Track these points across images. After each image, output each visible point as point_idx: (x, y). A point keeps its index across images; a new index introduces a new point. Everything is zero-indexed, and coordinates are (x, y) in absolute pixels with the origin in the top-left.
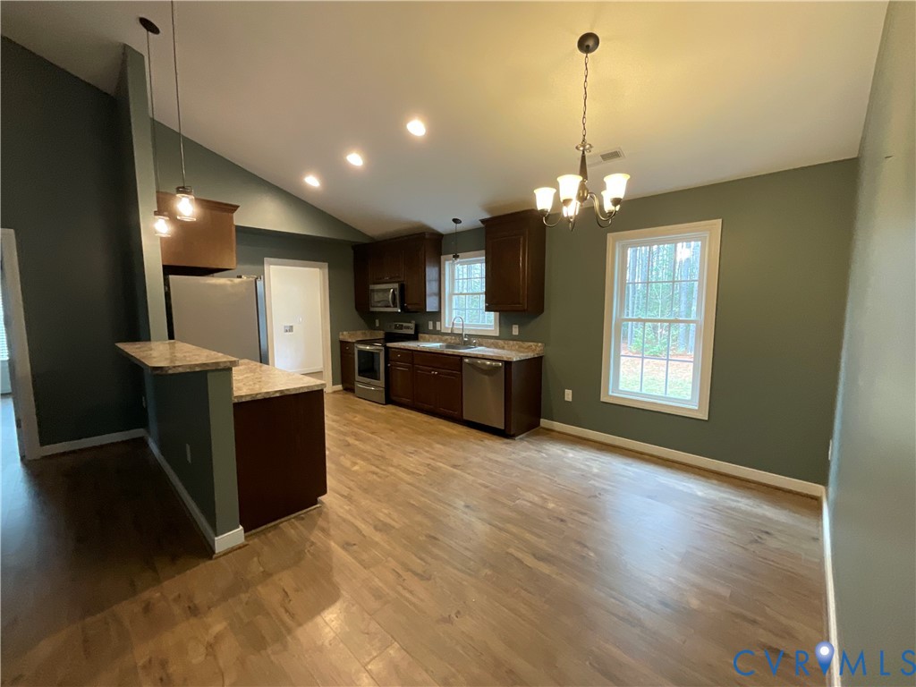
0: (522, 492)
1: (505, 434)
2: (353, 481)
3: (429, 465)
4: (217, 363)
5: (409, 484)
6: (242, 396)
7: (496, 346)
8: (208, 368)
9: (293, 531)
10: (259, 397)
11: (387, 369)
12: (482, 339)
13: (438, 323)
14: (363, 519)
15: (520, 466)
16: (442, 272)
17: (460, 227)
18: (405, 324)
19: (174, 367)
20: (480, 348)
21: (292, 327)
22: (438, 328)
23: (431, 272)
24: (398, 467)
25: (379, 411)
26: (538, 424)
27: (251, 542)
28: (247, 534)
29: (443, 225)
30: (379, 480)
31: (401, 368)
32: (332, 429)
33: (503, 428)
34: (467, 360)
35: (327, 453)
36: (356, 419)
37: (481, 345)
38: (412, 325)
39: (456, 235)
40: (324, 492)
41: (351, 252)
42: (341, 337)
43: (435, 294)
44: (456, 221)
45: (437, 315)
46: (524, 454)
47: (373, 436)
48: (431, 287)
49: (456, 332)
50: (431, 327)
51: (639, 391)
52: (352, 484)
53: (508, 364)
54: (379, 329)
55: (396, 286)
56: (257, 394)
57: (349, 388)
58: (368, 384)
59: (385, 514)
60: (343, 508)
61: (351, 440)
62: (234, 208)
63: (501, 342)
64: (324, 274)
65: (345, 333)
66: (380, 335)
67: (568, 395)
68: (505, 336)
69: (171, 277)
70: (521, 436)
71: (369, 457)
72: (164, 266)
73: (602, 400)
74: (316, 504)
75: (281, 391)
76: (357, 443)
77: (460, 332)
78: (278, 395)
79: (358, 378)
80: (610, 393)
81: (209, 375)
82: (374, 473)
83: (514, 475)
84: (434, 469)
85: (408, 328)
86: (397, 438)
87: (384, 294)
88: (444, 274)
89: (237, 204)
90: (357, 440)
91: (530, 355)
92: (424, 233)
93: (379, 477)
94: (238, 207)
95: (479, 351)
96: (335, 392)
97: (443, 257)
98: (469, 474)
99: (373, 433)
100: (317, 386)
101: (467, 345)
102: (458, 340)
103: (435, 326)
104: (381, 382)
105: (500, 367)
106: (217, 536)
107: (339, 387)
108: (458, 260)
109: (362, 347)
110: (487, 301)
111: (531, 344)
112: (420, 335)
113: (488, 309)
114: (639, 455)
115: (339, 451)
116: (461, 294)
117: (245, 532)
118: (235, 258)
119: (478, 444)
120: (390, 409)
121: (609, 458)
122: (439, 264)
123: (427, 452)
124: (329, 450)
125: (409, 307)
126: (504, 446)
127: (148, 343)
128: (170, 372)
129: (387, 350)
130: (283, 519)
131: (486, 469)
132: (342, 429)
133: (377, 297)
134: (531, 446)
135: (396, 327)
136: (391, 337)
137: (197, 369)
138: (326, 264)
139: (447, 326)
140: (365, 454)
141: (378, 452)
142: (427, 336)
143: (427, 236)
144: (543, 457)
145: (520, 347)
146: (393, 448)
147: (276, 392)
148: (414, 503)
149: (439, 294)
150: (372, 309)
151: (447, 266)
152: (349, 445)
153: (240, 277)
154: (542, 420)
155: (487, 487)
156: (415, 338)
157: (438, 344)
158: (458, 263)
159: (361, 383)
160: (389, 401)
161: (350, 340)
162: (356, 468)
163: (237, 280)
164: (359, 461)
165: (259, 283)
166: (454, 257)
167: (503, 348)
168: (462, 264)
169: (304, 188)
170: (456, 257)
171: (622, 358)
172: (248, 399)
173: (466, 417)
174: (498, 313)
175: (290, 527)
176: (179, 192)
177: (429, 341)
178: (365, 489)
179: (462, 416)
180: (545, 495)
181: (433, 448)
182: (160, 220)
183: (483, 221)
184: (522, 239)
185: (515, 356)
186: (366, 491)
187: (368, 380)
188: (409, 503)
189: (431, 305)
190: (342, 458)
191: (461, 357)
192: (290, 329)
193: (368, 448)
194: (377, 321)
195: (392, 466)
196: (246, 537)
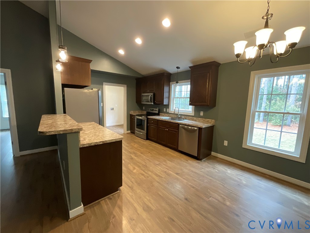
0: (211, 192)
1: (197, 158)
2: (133, 178)
3: (166, 172)
4: (72, 130)
5: (158, 182)
6: (84, 144)
7: (193, 120)
8: (67, 132)
9: (105, 206)
10: (92, 145)
11: (147, 126)
12: (187, 116)
13: (168, 109)
14: (138, 202)
15: (207, 176)
16: (170, 89)
17: (179, 70)
18: (154, 109)
19: (49, 132)
20: (186, 120)
21: (113, 108)
22: (168, 111)
23: (166, 89)
24: (152, 172)
25: (144, 143)
26: (210, 154)
27: (86, 212)
28: (85, 207)
29: (172, 69)
30: (144, 178)
31: (152, 127)
32: (126, 150)
33: (197, 156)
34: (181, 125)
35: (123, 162)
36: (135, 146)
37: (186, 119)
38: (157, 109)
39: (178, 74)
40: (121, 185)
41: (135, 81)
42: (131, 113)
43: (167, 98)
44: (178, 68)
45: (168, 106)
46: (207, 169)
47: (142, 155)
48: (166, 95)
49: (176, 113)
50: (165, 110)
51: (263, 145)
52: (133, 180)
53: (200, 129)
54: (144, 110)
55: (152, 94)
56: (92, 143)
57: (133, 132)
58: (140, 132)
59: (148, 200)
60: (129, 194)
61: (133, 156)
62: (90, 61)
63: (195, 118)
64: (125, 89)
65: (132, 111)
66: (145, 113)
67: (226, 143)
68: (196, 115)
69: (65, 89)
70: (204, 159)
71: (140, 165)
72: (62, 84)
73: (243, 147)
74: (117, 191)
75: (103, 142)
76: (135, 158)
77: (177, 113)
78: (101, 143)
79: (136, 129)
80: (248, 144)
81: (68, 135)
82: (143, 175)
83: (205, 181)
84: (168, 175)
85: (156, 110)
86: (151, 157)
87: (147, 97)
88: (171, 90)
89: (92, 60)
90: (135, 156)
91: (209, 125)
92: (164, 73)
93: (145, 177)
94: (92, 61)
95: (186, 122)
96: (127, 133)
97: (171, 83)
98: (184, 179)
99: (142, 153)
100: (120, 139)
101: (180, 119)
102: (176, 116)
103: (166, 110)
104: (145, 131)
105: (196, 130)
106: (71, 210)
107: (129, 132)
108: (178, 84)
109: (138, 117)
110: (190, 101)
111: (209, 120)
112: (160, 113)
113: (190, 104)
114: (263, 175)
115: (128, 161)
116: (178, 98)
117: (84, 206)
118: (90, 82)
119: (185, 162)
120: (148, 142)
121: (248, 175)
122: (169, 86)
123: (164, 164)
124: (124, 160)
125: (156, 102)
126: (197, 164)
127: (55, 115)
128: (48, 134)
129: (148, 119)
130: (102, 199)
131: (191, 176)
132: (129, 150)
133: (144, 98)
134: (209, 165)
135: (151, 110)
136: (149, 114)
137: (61, 133)
138: (126, 85)
139: (171, 110)
140: (138, 164)
141: (144, 164)
142: (163, 114)
143: (165, 74)
144: (216, 172)
145: (203, 121)
146: (150, 161)
147: (101, 142)
148: (161, 194)
149: (169, 98)
150: (142, 103)
151: (173, 86)
152: (132, 159)
153: (92, 89)
154: (212, 152)
155: (193, 187)
156: (158, 114)
157: (168, 118)
158: (178, 85)
159: (137, 130)
160: (147, 139)
161: (134, 114)
162: (135, 171)
163: (91, 91)
164: (136, 167)
165: (100, 92)
166: (176, 82)
167: (196, 121)
168: (179, 85)
169: (118, 55)
170: (177, 82)
171: (254, 129)
172: (87, 145)
173: (179, 149)
174: (194, 106)
175: (105, 203)
176: (60, 48)
177: (164, 116)
178: (139, 183)
179: (178, 148)
180: (223, 196)
181: (166, 163)
182: (58, 64)
183: (190, 67)
184: (208, 75)
185: (204, 125)
186: (139, 184)
187: (140, 130)
188: (158, 194)
189: (165, 102)
190: (129, 165)
191: (178, 124)
192: (113, 109)
193: (139, 160)
194: (144, 107)
195: (150, 171)
196: (84, 209)
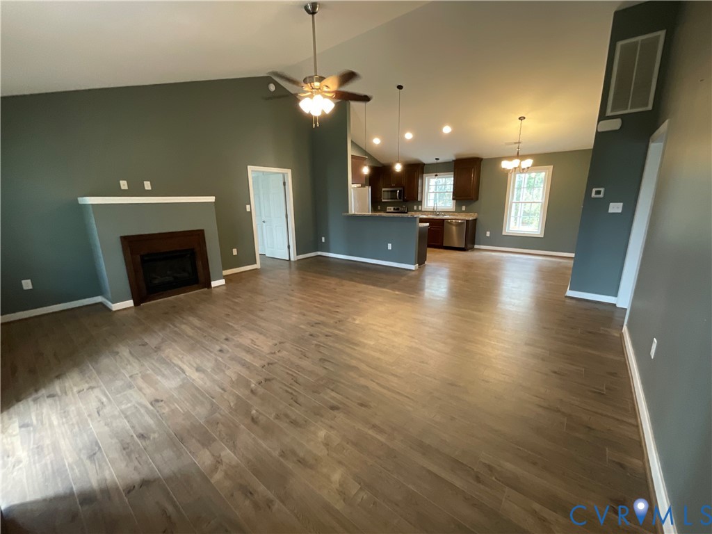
1: (464, 249)
7: (456, 215)
12: (446, 213)
13: (420, 207)
16: (424, 182)
17: (438, 161)
20: (446, 216)
22: (420, 209)
29: (427, 159)
33: (464, 247)
34: (446, 221)
39: (436, 165)
44: (437, 159)
45: (420, 203)
50: (415, 208)
55: (401, 189)
67: (488, 234)
73: (503, 234)
80: (507, 231)
87: (393, 192)
91: (471, 218)
97: (424, 175)
102: (432, 214)
103: (418, 208)
110: (453, 196)
111: (471, 213)
112: (408, 212)
122: (422, 179)
125: (408, 199)
139: (425, 207)
142: (413, 213)
145: (467, 215)
149: (422, 193)
150: (383, 199)
151: (427, 179)
154: (475, 246)
170: (436, 175)
174: (455, 201)
179: (442, 245)
183: (454, 160)
191: (442, 220)
